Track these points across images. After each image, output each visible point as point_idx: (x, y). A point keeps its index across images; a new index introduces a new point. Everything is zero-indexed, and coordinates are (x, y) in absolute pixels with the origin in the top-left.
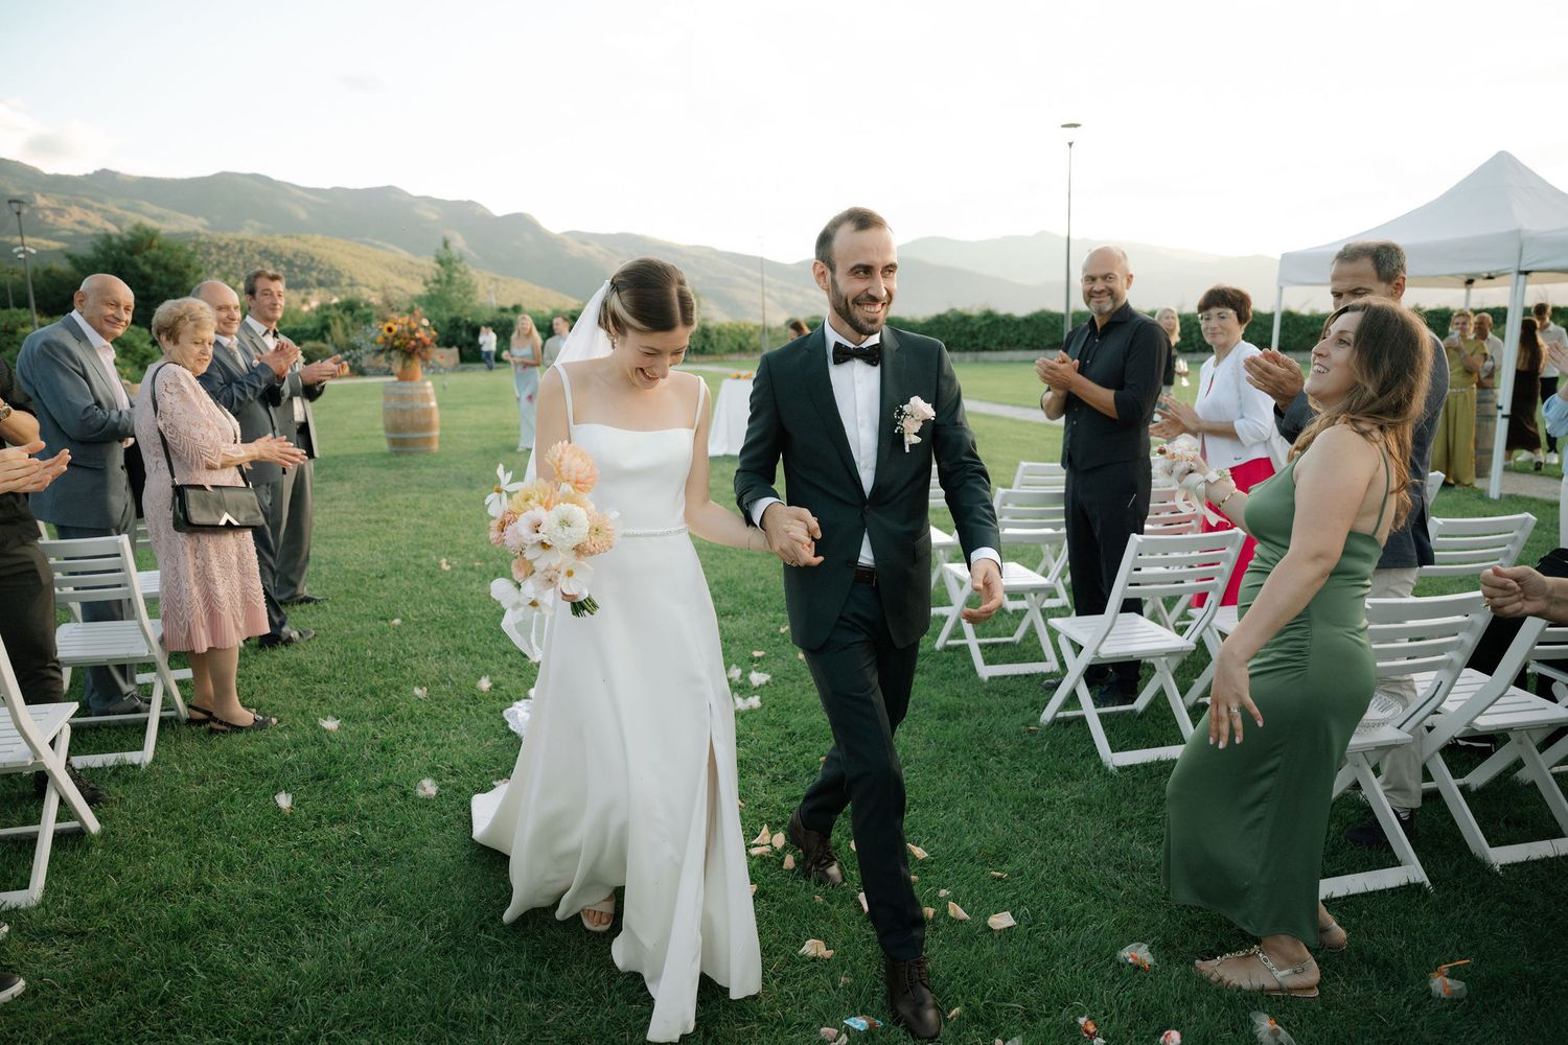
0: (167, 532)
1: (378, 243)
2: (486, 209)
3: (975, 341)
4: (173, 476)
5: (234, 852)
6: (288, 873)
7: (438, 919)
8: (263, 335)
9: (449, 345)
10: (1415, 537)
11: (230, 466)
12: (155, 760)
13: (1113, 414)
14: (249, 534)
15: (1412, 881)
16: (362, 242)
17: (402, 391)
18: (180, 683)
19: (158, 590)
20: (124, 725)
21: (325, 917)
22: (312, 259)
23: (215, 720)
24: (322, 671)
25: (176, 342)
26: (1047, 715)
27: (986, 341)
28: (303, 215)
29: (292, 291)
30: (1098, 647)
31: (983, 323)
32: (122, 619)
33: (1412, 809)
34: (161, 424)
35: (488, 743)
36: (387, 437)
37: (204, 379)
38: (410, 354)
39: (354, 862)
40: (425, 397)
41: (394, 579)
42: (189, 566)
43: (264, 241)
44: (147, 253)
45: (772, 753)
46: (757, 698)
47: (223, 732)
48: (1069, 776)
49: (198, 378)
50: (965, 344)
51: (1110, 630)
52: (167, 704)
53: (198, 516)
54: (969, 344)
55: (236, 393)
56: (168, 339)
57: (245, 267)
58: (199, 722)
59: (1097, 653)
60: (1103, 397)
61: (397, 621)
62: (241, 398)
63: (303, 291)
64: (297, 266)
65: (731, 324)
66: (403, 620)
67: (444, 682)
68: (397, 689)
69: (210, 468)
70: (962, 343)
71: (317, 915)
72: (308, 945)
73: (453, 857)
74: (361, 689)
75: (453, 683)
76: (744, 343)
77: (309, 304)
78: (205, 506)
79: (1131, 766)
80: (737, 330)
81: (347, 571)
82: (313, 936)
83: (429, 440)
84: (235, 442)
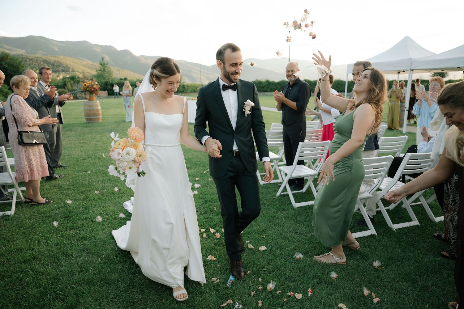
0: (16, 146)
1: (81, 58)
2: (115, 48)
3: (263, 89)
4: (18, 129)
5: (41, 238)
6: (57, 244)
7: (103, 255)
8: (45, 87)
9: (104, 90)
10: (374, 142)
11: (36, 126)
12: (15, 214)
13: (296, 109)
14: (42, 146)
15: (372, 234)
16: (77, 58)
17: (90, 104)
18: (22, 191)
19: (14, 164)
20: (5, 204)
21: (69, 255)
22: (60, 63)
23: (33, 201)
24: (66, 187)
25: (18, 88)
26: (278, 194)
27: (267, 89)
28: (57, 50)
29: (54, 73)
30: (291, 174)
31: (266, 84)
32: (3, 172)
33: (374, 215)
34: (13, 113)
35: (117, 206)
36: (86, 118)
37: (27, 100)
38: (92, 93)
39: (77, 240)
40: (97, 106)
41: (88, 160)
42: (24, 155)
43: (44, 57)
44: (6, 61)
45: (200, 206)
46: (197, 191)
47: (36, 205)
48: (283, 210)
49: (24, 99)
50: (261, 90)
51: (294, 169)
52: (18, 197)
53: (26, 140)
54: (262, 90)
55: (37, 104)
56: (16, 87)
57: (38, 66)
58: (28, 203)
59: (291, 176)
60: (293, 104)
61: (89, 172)
62: (38, 105)
63: (57, 73)
64: (55, 65)
65: (191, 84)
66: (91, 172)
67: (104, 189)
68: (90, 191)
69: (29, 126)
70: (260, 90)
71: (66, 255)
72: (64, 263)
73: (107, 238)
74: (78, 192)
75: (107, 189)
76: (195, 90)
77: (59, 77)
78: (28, 137)
79: (301, 207)
80: (193, 86)
81: (74, 158)
82: (65, 261)
83: (98, 119)
84: (37, 119)
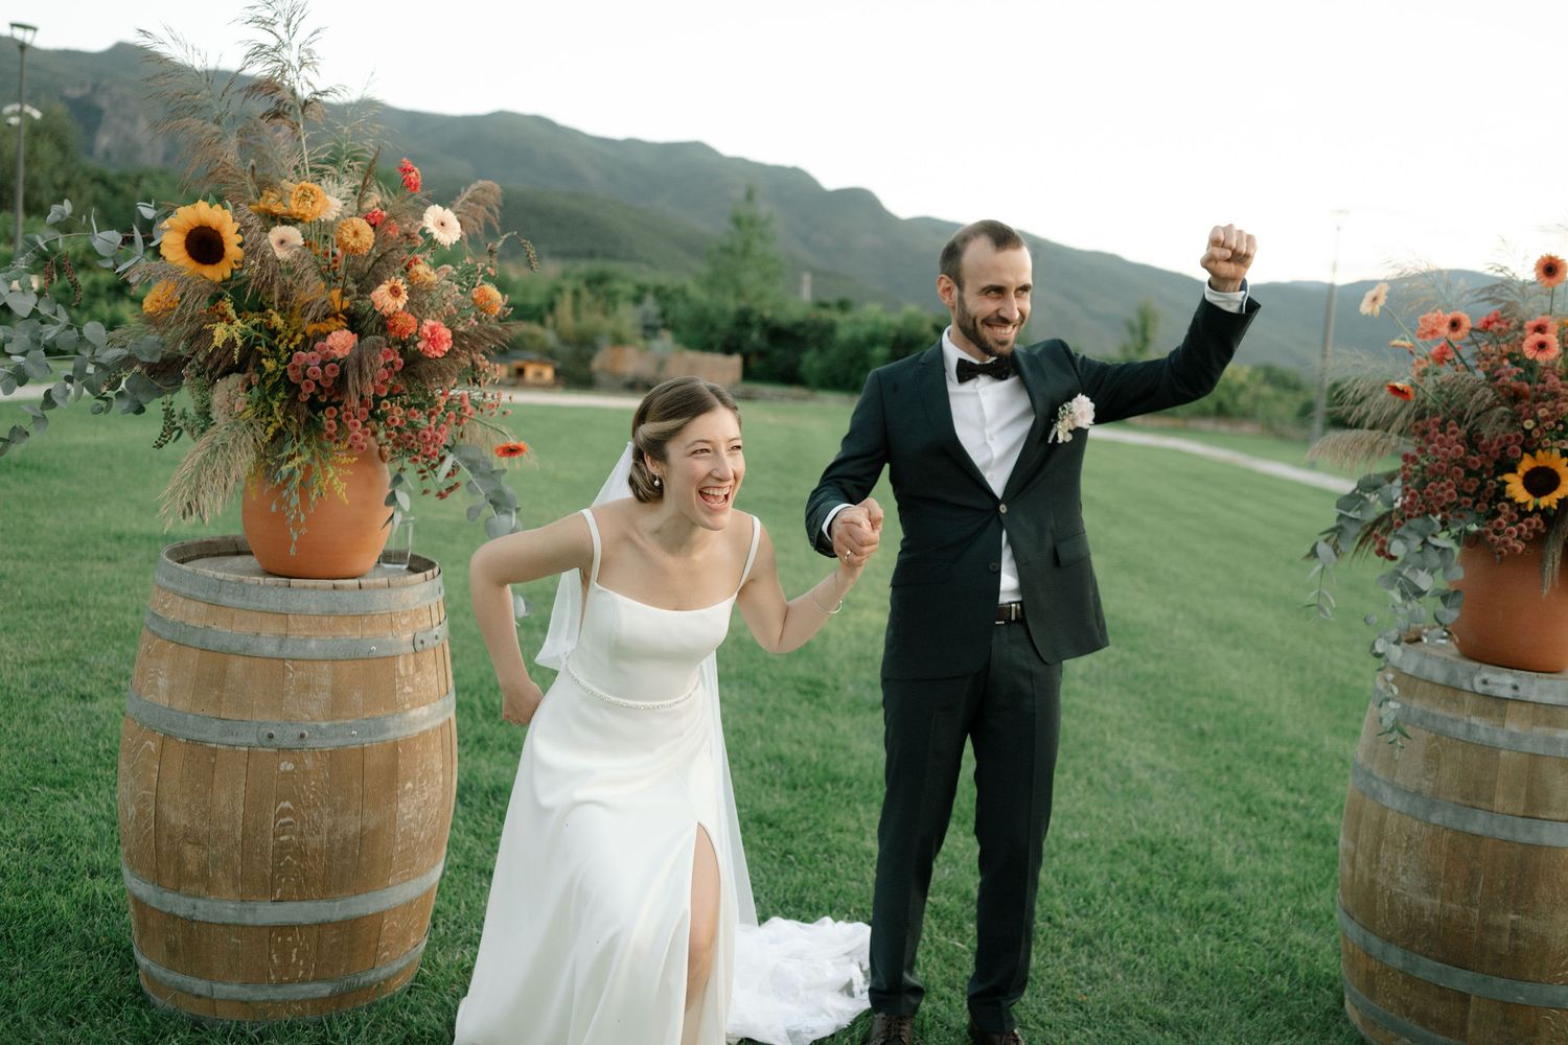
9: (728, 350)
38: (314, 405)
